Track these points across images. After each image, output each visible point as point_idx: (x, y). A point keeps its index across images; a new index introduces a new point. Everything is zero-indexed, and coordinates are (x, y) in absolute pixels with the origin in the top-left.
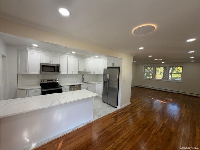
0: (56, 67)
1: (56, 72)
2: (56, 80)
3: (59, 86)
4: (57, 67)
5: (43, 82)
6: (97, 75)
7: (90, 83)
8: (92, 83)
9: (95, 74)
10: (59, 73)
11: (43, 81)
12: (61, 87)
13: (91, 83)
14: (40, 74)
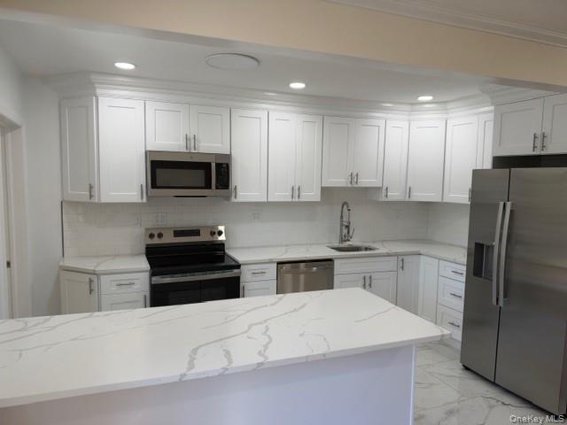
0: (213, 166)
1: (213, 191)
2: (213, 234)
3: (227, 262)
4: (218, 166)
5: (156, 241)
6: (427, 206)
7: (382, 250)
8: (397, 255)
9: (414, 199)
10: (228, 198)
11: (160, 235)
12: (238, 266)
13: (389, 255)
14: (145, 200)
